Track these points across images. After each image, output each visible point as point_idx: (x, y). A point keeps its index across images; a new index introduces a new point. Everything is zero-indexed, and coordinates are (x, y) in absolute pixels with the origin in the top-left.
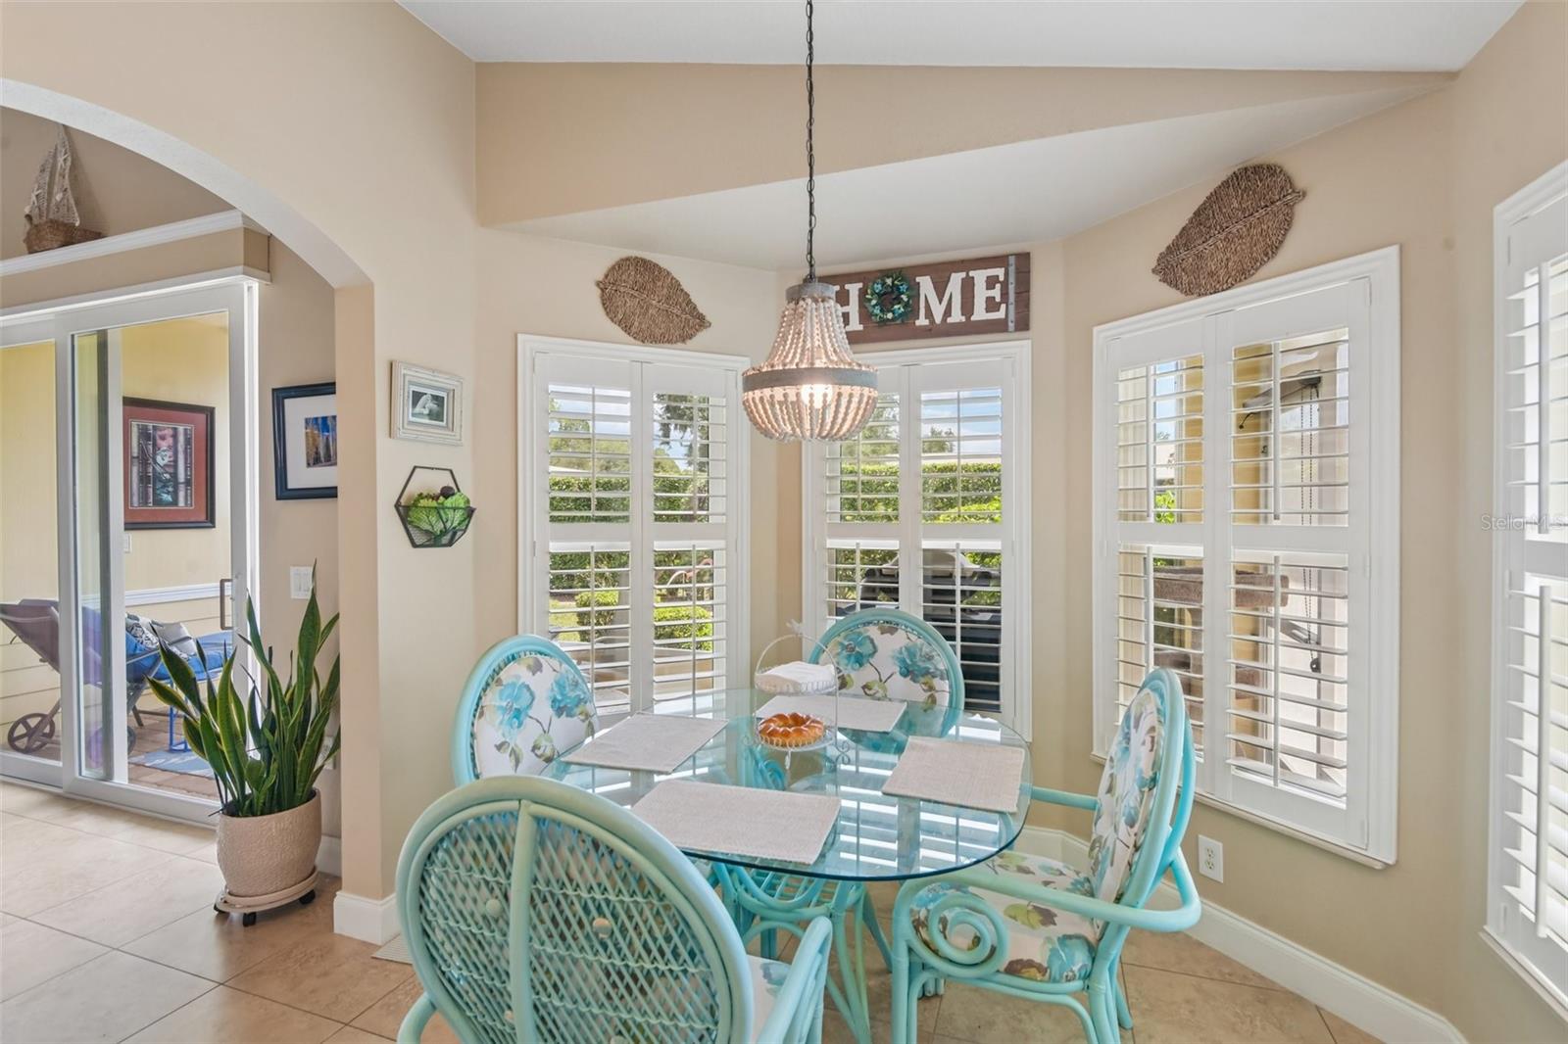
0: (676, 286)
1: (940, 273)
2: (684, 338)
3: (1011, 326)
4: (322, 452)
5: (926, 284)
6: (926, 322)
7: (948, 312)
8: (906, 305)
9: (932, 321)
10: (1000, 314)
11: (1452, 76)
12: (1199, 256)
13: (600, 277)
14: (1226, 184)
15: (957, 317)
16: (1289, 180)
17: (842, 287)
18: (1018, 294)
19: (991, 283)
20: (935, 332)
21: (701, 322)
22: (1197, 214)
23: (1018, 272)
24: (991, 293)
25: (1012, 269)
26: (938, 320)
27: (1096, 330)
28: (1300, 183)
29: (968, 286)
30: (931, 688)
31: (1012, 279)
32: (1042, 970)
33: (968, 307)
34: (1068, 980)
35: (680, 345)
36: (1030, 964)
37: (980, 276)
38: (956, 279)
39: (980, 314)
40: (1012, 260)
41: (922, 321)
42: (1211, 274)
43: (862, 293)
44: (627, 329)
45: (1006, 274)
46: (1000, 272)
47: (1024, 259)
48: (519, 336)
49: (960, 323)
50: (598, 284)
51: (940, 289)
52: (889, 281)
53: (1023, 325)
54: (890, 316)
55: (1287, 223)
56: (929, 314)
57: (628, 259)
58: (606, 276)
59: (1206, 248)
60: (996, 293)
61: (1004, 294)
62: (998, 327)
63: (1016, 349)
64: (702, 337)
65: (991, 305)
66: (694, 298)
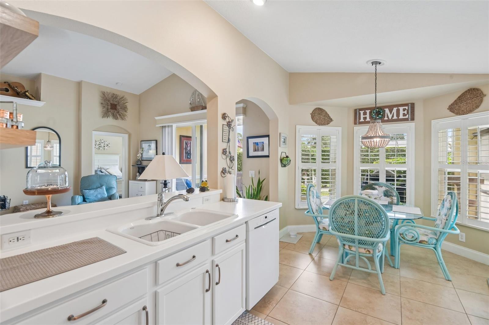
0: (326, 113)
1: (391, 108)
2: (328, 124)
3: (410, 119)
4: (257, 149)
5: (387, 110)
6: (387, 119)
7: (393, 116)
8: (382, 115)
9: (389, 118)
10: (407, 117)
12: (460, 107)
13: (311, 112)
14: (466, 92)
15: (395, 117)
16: (482, 92)
17: (365, 111)
18: (411, 112)
19: (404, 110)
20: (389, 121)
21: (331, 120)
22: (459, 97)
23: (411, 107)
24: (404, 112)
25: (410, 107)
26: (390, 118)
27: (432, 121)
28: (485, 93)
29: (398, 111)
30: (392, 199)
31: (410, 109)
32: (427, 242)
33: (398, 115)
34: (432, 244)
35: (327, 125)
36: (424, 241)
37: (401, 109)
38: (395, 110)
39: (401, 117)
40: (410, 105)
41: (386, 118)
42: (462, 111)
43: (370, 113)
44: (316, 123)
45: (408, 108)
46: (407, 108)
47: (413, 105)
48: (297, 126)
49: (396, 119)
50: (311, 114)
51: (391, 111)
52: (378, 110)
53: (413, 119)
54: (378, 117)
55: (481, 101)
56: (388, 117)
57: (317, 108)
58: (313, 112)
59: (462, 105)
60: (406, 112)
61: (408, 112)
62: (407, 120)
63: (411, 125)
64: (331, 123)
65: (404, 115)
66: (330, 115)
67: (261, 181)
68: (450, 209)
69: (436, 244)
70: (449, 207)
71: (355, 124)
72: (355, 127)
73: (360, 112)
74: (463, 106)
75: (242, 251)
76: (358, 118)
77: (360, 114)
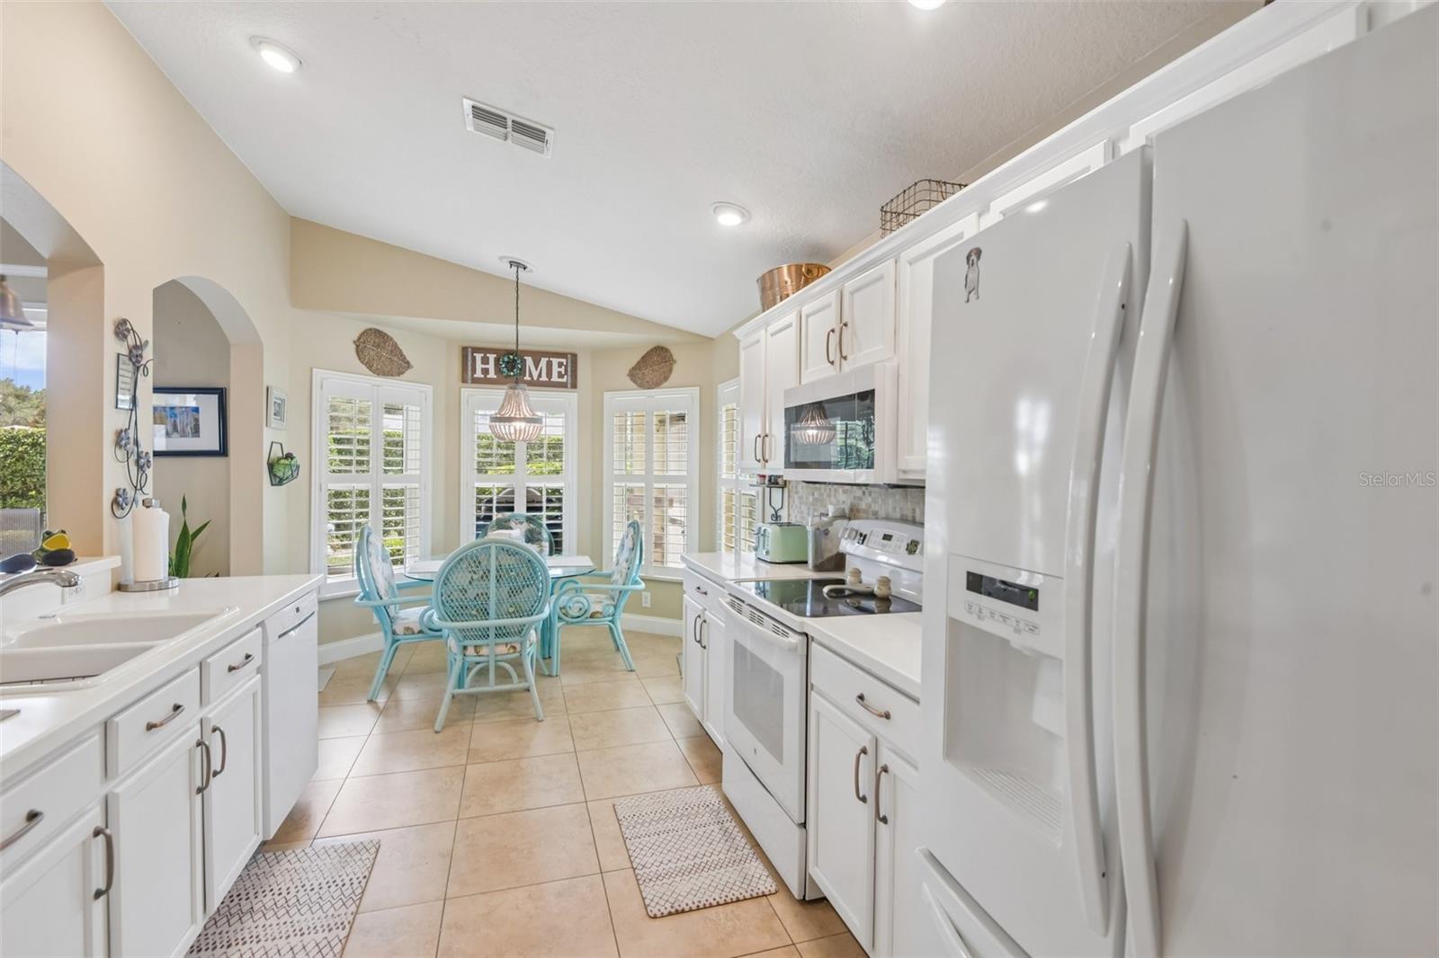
0: (395, 346)
1: (537, 356)
2: (400, 373)
3: (569, 386)
5: (529, 360)
6: (529, 379)
7: (540, 376)
8: (521, 370)
9: (533, 379)
10: (564, 380)
11: (712, 339)
12: (643, 374)
13: (356, 339)
14: (652, 350)
15: (544, 378)
16: (671, 355)
17: (485, 355)
18: (572, 371)
19: (560, 365)
20: (532, 383)
21: (408, 365)
22: (643, 358)
23: (572, 361)
24: (560, 370)
25: (569, 361)
26: (535, 379)
27: (605, 393)
28: (674, 358)
29: (549, 365)
30: (541, 546)
31: (569, 364)
32: (601, 613)
33: (549, 374)
34: (609, 616)
35: (397, 377)
36: (598, 612)
37: (555, 361)
38: (544, 361)
39: (555, 378)
40: (569, 356)
41: (527, 378)
42: (648, 382)
43: (497, 360)
44: (370, 368)
45: (567, 363)
46: (564, 361)
47: (574, 356)
48: (314, 370)
49: (546, 381)
50: (355, 342)
51: (536, 364)
52: (511, 357)
53: (574, 386)
54: (512, 374)
55: (671, 370)
56: (531, 375)
57: (370, 329)
58: (359, 339)
59: (646, 372)
60: (562, 370)
61: (566, 371)
62: (563, 385)
63: (568, 398)
64: (408, 373)
65: (560, 375)
66: (405, 353)
67: (191, 531)
68: (633, 549)
69: (613, 615)
70: (631, 547)
71: (464, 380)
72: (462, 390)
73: (475, 354)
74: (648, 373)
75: (254, 695)
76: (470, 369)
77: (474, 359)
